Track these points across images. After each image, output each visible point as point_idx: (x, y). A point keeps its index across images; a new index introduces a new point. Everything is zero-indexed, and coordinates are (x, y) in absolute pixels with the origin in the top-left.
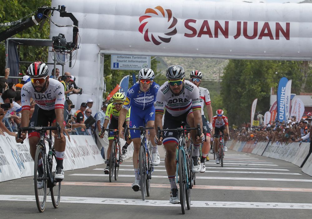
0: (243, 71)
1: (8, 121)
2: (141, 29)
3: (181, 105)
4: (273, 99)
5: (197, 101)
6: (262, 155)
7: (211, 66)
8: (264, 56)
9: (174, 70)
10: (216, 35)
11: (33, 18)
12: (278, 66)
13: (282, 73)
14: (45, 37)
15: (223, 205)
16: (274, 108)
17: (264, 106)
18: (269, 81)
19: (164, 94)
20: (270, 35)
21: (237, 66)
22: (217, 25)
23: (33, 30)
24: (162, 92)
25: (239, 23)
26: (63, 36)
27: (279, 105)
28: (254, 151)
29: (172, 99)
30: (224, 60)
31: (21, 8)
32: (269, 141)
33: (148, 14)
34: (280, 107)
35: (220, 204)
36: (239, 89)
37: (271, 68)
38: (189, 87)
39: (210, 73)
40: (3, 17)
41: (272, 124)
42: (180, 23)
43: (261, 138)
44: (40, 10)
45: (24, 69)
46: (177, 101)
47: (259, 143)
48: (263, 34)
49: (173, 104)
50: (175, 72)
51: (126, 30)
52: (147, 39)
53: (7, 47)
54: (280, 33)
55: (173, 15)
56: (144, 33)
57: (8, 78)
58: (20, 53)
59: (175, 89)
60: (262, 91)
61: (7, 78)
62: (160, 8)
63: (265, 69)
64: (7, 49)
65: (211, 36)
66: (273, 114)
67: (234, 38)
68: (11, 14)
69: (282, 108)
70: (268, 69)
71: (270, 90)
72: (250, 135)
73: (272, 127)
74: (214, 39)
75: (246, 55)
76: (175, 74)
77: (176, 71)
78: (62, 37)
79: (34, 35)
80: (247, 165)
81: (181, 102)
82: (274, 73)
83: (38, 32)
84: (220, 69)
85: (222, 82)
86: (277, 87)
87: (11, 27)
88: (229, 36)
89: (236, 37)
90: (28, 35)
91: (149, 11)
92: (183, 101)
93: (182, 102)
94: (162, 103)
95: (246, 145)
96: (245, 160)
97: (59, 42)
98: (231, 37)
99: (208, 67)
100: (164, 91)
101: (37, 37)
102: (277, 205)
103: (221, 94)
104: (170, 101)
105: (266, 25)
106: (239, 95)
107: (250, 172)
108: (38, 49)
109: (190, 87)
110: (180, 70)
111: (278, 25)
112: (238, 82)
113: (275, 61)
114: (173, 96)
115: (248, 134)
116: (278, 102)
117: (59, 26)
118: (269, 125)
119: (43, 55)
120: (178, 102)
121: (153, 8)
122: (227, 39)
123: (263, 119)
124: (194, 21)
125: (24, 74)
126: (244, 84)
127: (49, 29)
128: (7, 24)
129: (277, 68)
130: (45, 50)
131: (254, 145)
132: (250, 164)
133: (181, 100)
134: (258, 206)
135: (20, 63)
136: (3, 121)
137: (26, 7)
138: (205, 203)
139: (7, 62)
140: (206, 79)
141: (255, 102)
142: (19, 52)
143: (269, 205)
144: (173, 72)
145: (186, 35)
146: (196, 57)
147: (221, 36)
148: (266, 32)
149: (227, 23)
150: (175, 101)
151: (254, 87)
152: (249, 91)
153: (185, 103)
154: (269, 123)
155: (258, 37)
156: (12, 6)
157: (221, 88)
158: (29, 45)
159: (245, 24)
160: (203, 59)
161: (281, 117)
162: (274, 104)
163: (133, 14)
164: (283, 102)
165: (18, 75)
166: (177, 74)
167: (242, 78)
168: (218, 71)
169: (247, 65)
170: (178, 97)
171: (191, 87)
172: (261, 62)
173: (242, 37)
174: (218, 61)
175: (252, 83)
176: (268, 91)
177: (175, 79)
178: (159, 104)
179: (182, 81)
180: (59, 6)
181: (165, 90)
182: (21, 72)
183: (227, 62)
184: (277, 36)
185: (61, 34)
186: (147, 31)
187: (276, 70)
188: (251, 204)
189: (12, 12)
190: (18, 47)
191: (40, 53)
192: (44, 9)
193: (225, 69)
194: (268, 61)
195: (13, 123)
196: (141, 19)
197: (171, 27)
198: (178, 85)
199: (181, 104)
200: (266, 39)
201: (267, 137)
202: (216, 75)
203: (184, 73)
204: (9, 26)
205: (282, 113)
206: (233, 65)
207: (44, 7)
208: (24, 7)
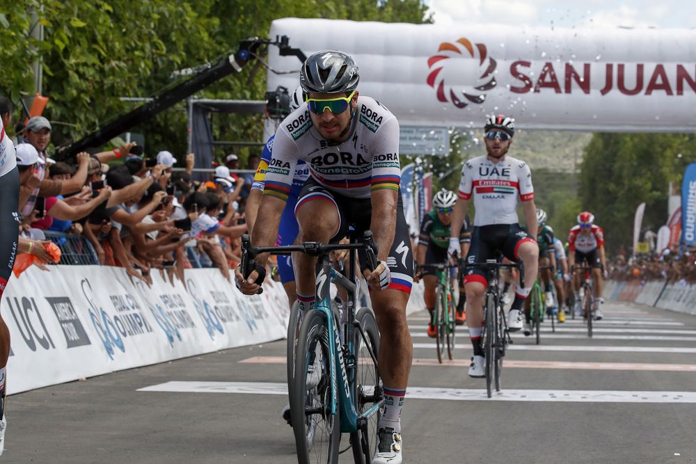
0: (619, 153)
1: (192, 250)
2: (431, 80)
3: (350, 174)
4: (674, 203)
5: (386, 161)
6: (654, 306)
7: (559, 145)
8: (657, 125)
9: (325, 65)
10: (568, 89)
11: (232, 58)
12: (681, 144)
13: (690, 156)
14: (258, 96)
15: (582, 398)
16: (677, 219)
17: (658, 216)
18: (666, 170)
19: (295, 139)
20: (666, 86)
21: (606, 145)
22: (569, 70)
23: (236, 84)
24: (288, 134)
25: (609, 67)
26: (286, 91)
27: (686, 214)
28: (640, 299)
29: (323, 153)
30: (583, 134)
31: (215, 45)
32: (668, 280)
33: (443, 53)
34: (686, 218)
35: (576, 396)
36: (612, 187)
37: (670, 147)
38: (370, 119)
39: (558, 157)
40: (183, 62)
41: (672, 248)
42: (503, 68)
43: (653, 275)
44: (244, 45)
45: (221, 155)
46: (336, 160)
47: (648, 284)
48: (653, 86)
49: (327, 169)
50: (325, 73)
51: (404, 82)
52: (441, 97)
53: (189, 117)
54: (685, 83)
55: (489, 54)
56: (436, 86)
57: (193, 172)
58: (214, 126)
59: (325, 125)
60: (654, 189)
61: (190, 172)
62: (465, 42)
63: (659, 149)
64: (191, 119)
65: (558, 90)
66: (674, 231)
67: (600, 94)
68: (197, 57)
69: (691, 219)
70: (664, 149)
71: (668, 186)
72: (632, 271)
73: (673, 254)
74: (563, 96)
75: (622, 124)
76: (324, 78)
77: (329, 70)
78: (283, 93)
79: (239, 95)
80: (626, 324)
81: (348, 164)
82: (676, 156)
83: (246, 89)
84: (576, 151)
85: (582, 173)
86: (681, 181)
87: (193, 77)
88: (592, 91)
89: (605, 91)
90: (228, 94)
91: (446, 47)
92: (354, 160)
93: (352, 163)
94: (288, 165)
95: (627, 288)
96: (622, 315)
97: (278, 101)
98: (595, 92)
99: (554, 147)
100: (295, 130)
101: (244, 97)
102: (681, 396)
103: (580, 195)
104: (316, 160)
105: (660, 70)
106: (611, 198)
107: (632, 337)
108: (246, 120)
109: (372, 121)
110: (344, 67)
111: (680, 68)
112: (610, 172)
113: (676, 135)
114: (323, 144)
115: (629, 268)
116: (683, 209)
117: (278, 73)
118: (667, 252)
119: (254, 130)
120: (340, 163)
121: (453, 41)
122: (587, 96)
123: (655, 240)
124: (527, 64)
125: (221, 163)
126: (620, 177)
127: (265, 82)
128: (186, 72)
129: (681, 147)
130: (259, 120)
131: (640, 287)
132: (632, 323)
133: (346, 157)
134: (645, 398)
135: (215, 145)
136: (184, 249)
137: (225, 45)
138: (550, 394)
139: (190, 142)
140: (552, 168)
141: (641, 209)
142: (211, 126)
143: (666, 396)
144: (321, 70)
145: (514, 89)
146: (532, 130)
147: (577, 91)
148: (659, 83)
149: (587, 67)
150: (331, 159)
151: (638, 182)
152: (630, 190)
153: (359, 167)
154: (668, 248)
155: (643, 91)
156: (199, 43)
157: (579, 184)
158: (231, 112)
159: (621, 67)
160: (546, 133)
161: (689, 236)
162: (676, 213)
163: (416, 53)
164: (693, 208)
165: (210, 165)
166: (332, 77)
167: (616, 166)
168: (573, 154)
169: (625, 142)
170: (338, 150)
171: (377, 119)
172: (651, 137)
173: (615, 92)
174: (573, 135)
175: (635, 174)
176: (664, 189)
177: (323, 94)
178: (278, 167)
179: (348, 100)
180: (278, 37)
181: (300, 126)
182: (216, 160)
183: (589, 137)
184: (680, 89)
185: (282, 88)
186: (442, 84)
187: (679, 151)
188: (634, 396)
189: (198, 53)
190: (209, 116)
191: (249, 126)
192: (250, 42)
193: (586, 149)
194: (664, 135)
195: (201, 252)
196: (432, 61)
197: (485, 75)
198: (335, 113)
199: (348, 168)
200: (658, 95)
201: (664, 273)
202: (570, 162)
203: (355, 76)
204: (189, 75)
205: (690, 228)
206: (600, 143)
207: (251, 39)
208: (220, 43)
